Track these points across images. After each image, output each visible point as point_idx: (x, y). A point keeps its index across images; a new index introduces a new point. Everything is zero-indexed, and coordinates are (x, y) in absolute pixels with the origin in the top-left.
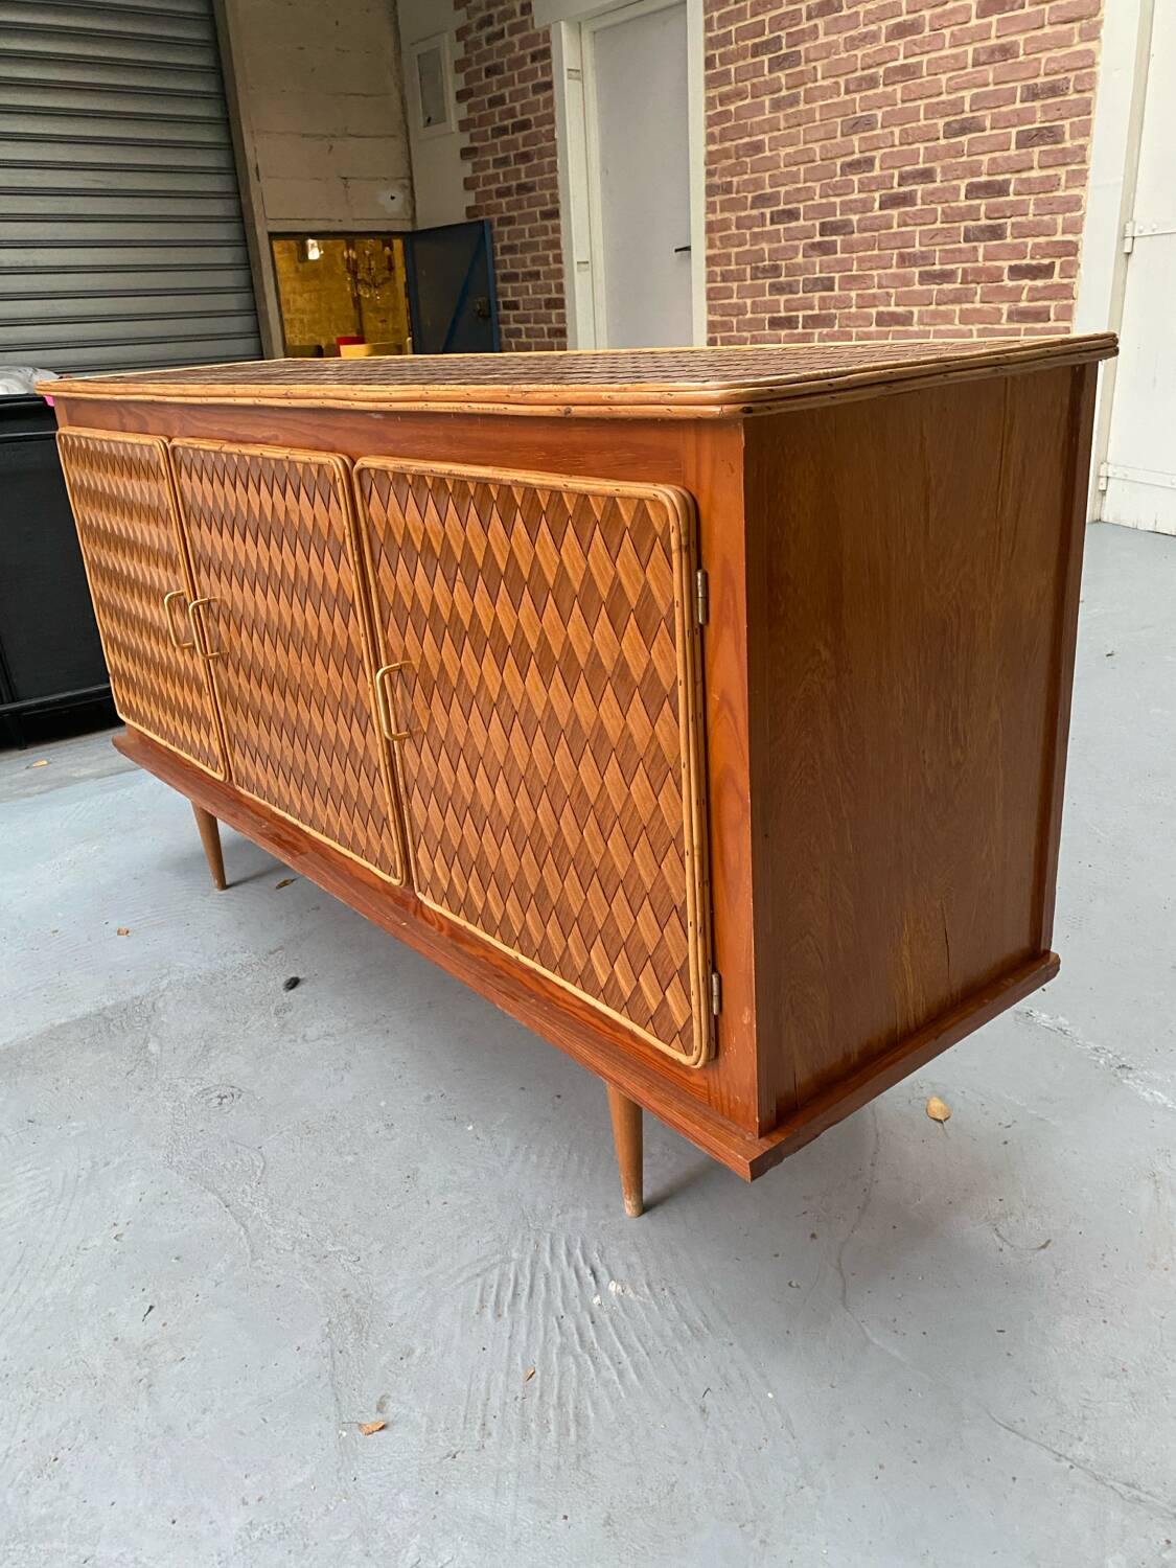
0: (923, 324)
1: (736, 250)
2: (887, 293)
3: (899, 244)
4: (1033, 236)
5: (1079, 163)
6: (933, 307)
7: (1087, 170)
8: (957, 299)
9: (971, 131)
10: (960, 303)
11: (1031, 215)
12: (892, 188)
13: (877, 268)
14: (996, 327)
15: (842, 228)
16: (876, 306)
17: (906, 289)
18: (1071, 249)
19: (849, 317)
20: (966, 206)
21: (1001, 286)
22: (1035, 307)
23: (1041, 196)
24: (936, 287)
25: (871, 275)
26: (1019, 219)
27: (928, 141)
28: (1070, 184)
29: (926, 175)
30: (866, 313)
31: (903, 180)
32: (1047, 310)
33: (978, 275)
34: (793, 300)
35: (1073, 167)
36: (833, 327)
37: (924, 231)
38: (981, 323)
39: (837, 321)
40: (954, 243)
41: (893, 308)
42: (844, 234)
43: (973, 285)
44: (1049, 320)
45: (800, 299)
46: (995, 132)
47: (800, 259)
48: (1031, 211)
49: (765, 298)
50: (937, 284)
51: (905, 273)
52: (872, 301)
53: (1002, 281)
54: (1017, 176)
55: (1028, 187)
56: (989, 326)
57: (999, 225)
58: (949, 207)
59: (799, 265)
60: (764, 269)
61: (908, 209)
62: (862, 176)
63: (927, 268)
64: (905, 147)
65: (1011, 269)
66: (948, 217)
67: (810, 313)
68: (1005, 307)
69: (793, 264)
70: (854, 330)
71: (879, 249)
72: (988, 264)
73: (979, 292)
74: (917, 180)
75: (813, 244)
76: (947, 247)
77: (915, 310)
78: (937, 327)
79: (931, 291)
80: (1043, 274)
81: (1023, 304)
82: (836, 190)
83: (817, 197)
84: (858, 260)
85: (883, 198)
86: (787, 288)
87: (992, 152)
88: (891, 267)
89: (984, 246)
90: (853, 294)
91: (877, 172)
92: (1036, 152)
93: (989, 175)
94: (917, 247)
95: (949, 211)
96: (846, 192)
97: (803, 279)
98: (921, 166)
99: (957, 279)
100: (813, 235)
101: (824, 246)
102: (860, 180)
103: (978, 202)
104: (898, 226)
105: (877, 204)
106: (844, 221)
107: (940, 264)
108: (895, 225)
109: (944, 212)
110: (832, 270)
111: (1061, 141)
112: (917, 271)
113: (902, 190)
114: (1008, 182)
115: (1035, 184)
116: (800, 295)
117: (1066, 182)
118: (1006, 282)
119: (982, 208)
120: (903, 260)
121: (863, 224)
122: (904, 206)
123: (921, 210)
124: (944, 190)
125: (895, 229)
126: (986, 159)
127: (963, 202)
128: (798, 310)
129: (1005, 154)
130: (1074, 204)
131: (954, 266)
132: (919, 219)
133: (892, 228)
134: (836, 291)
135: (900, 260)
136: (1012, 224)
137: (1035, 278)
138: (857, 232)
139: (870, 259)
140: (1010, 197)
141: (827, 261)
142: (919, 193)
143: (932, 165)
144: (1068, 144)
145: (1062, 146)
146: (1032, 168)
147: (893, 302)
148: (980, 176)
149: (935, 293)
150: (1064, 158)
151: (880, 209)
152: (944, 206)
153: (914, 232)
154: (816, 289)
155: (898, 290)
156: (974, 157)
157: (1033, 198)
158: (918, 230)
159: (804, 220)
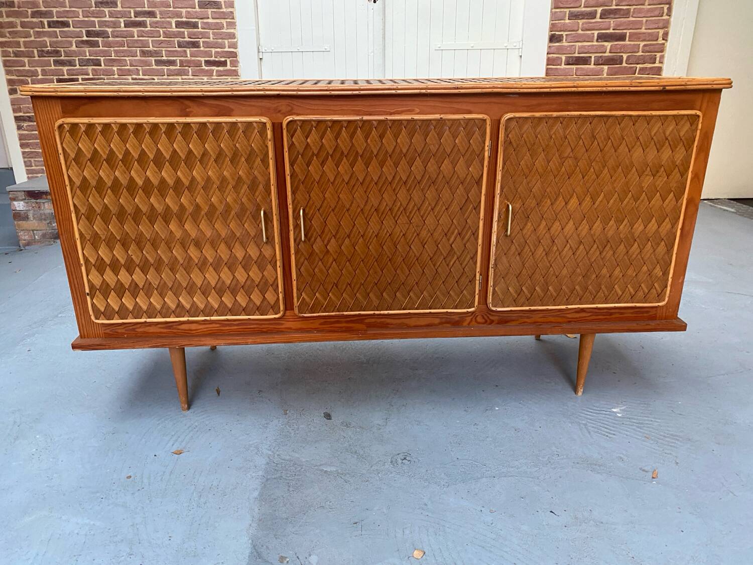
1: (23, 39)
2: (137, 69)
3: (141, 46)
4: (214, 48)
5: (231, 19)
6: (165, 77)
7: (235, 22)
8: (179, 73)
10: (181, 75)
11: (212, 39)
12: (131, 17)
13: (128, 56)
15: (101, 34)
16: (131, 75)
17: (148, 67)
18: (234, 55)
20: (177, 31)
21: (202, 69)
23: (215, 31)
25: (125, 60)
26: (206, 40)
28: (228, 27)
29: (151, 14)
31: (137, 14)
33: (189, 64)
34: (74, 70)
35: (228, 20)
37: (154, 40)
40: (173, 47)
42: (103, 38)
43: (187, 68)
45: (77, 69)
47: (74, 48)
48: (211, 37)
49: (51, 68)
50: (166, 66)
51: (147, 60)
52: (129, 73)
53: (202, 67)
54: (201, 20)
55: (207, 26)
57: (196, 41)
58: (167, 31)
59: (75, 51)
60: (48, 52)
61: (143, 29)
62: (110, 9)
63: (159, 58)
65: (206, 62)
66: (166, 35)
68: (205, 78)
69: (69, 50)
71: (128, 47)
72: (193, 58)
73: (190, 71)
74: (145, 16)
75: (83, 40)
76: (169, 49)
79: (164, 69)
80: (221, 65)
82: (94, 15)
83: (81, 16)
84: (115, 51)
85: (126, 22)
86: (68, 63)
87: (187, 8)
88: (137, 56)
89: (190, 50)
90: (115, 69)
91: (119, 8)
92: (210, 11)
93: (187, 18)
94: (151, 48)
95: (167, 32)
96: (101, 16)
97: (79, 59)
98: (146, 9)
99: (177, 64)
100: (81, 36)
101: (91, 43)
102: (109, 11)
103: (183, 30)
104: (138, 37)
105: (122, 25)
106: (103, 30)
107: (166, 57)
108: (136, 36)
109: (164, 32)
110: (98, 55)
111: (221, 8)
112: (153, 59)
113: (137, 19)
114: (197, 23)
115: (211, 25)
116: (78, 67)
117: (227, 26)
118: (204, 67)
119: (186, 33)
120: (144, 53)
121: (115, 34)
122: (140, 27)
123: (151, 30)
124: (163, 22)
125: (136, 38)
126: (184, 10)
127: (174, 29)
128: (78, 75)
129: (194, 10)
130: (233, 36)
131: (175, 58)
132: (150, 34)
133: (134, 37)
134: (103, 66)
135: (141, 53)
136: (203, 42)
137: (218, 66)
138: (112, 37)
139: (123, 51)
140: (200, 30)
141: (93, 51)
142: (148, 22)
143: (153, 9)
144: (224, 10)
145: (222, 10)
146: (209, 18)
147: (141, 73)
148: (182, 18)
149: (165, 70)
150: (224, 16)
151: (125, 27)
152: (164, 29)
153: (148, 40)
154: (89, 64)
155: (143, 68)
156: (177, 9)
157: (211, 31)
158: (150, 39)
159: (73, 27)
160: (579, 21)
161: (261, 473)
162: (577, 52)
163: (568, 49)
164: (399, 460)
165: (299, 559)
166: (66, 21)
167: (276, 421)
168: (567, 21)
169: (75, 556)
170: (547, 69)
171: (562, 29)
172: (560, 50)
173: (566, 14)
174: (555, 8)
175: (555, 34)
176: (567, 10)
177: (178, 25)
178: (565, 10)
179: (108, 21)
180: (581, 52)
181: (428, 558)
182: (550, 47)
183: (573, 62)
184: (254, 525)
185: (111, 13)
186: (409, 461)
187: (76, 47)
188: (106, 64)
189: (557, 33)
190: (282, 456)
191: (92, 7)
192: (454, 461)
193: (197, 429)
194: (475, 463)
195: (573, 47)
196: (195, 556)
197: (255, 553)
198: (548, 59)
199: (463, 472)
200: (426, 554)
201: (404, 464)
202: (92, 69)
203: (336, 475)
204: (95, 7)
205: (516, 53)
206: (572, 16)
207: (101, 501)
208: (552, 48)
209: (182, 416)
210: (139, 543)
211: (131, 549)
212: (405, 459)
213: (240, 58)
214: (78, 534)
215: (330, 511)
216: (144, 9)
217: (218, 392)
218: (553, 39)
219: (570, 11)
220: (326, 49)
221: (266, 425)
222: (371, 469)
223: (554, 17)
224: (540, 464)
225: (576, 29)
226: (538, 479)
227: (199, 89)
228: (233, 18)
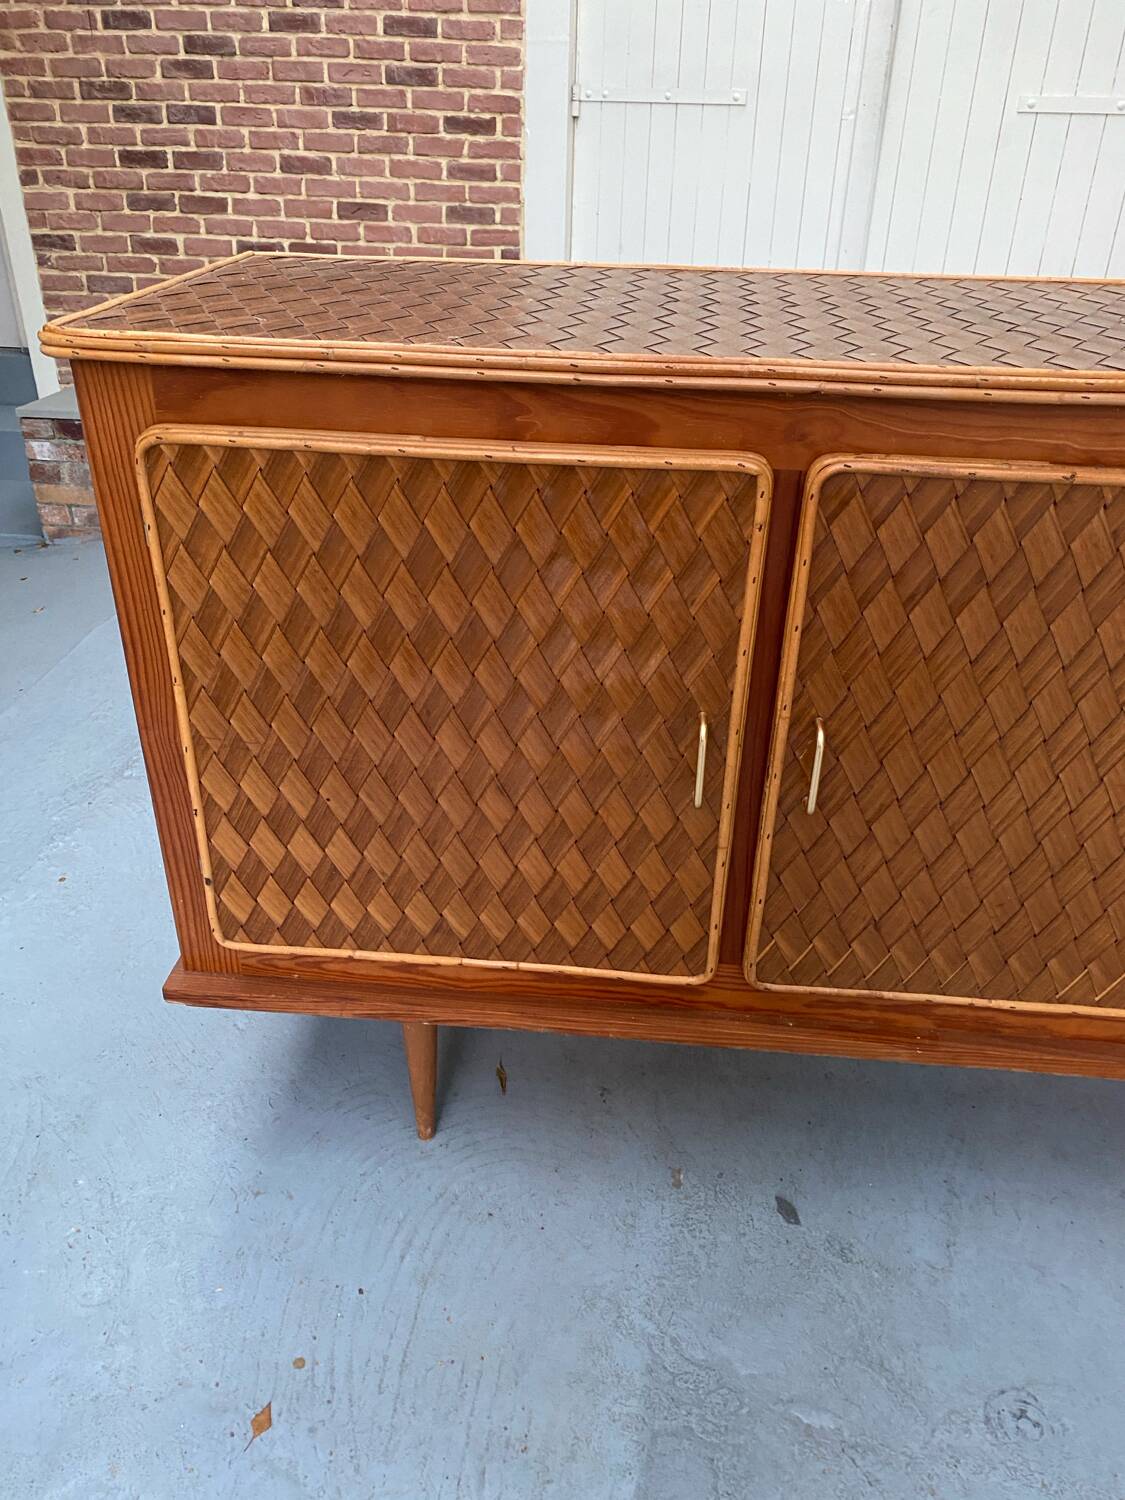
0: (344, 174)
2: (293, 134)
3: (303, 77)
4: (470, 87)
5: (514, 13)
6: (355, 155)
7: (523, 22)
8: (386, 147)
10: (390, 153)
11: (464, 63)
12: (285, 6)
13: (275, 102)
14: (435, 182)
15: (220, 47)
16: (278, 148)
17: (318, 131)
18: (512, 106)
19: (242, 158)
20: (386, 42)
21: (438, 139)
22: (480, 165)
23: (474, 43)
24: (358, 132)
25: (269, 110)
26: (451, 66)
28: (507, 35)
30: (267, 155)
32: (492, 169)
33: (408, 124)
34: (156, 131)
35: (507, 17)
36: (220, 171)
37: (334, 64)
38: (419, 180)
39: (224, 162)
40: (375, 83)
41: (302, 153)
42: (222, 55)
43: (404, 135)
44: (497, 179)
45: (164, 130)
47: (158, 78)
48: (464, 59)
49: (109, 125)
50: (358, 129)
51: (317, 111)
52: (274, 142)
53: (438, 133)
54: (444, 16)
55: (458, 31)
56: (428, 182)
57: (429, 70)
58: (365, 40)
59: (159, 86)
61: (311, 35)
63: (343, 109)
65: (448, 120)
66: (363, 52)
67: (183, 149)
68: (444, 162)
69: (150, 85)
70: (251, 175)
71: (275, 79)
72: (418, 112)
73: (411, 142)
74: (317, 2)
75: (177, 60)
76: (366, 87)
77: (333, 156)
78: (364, 179)
79: (350, 136)
80: (483, 130)
81: (465, 160)
83: (174, 2)
84: (246, 89)
85: (274, 17)
86: (144, 116)
88: (294, 103)
89: (413, 92)
90: (245, 131)
93: (411, 10)
94: (327, 82)
95: (365, 45)
97: (168, 106)
99: (382, 124)
100: (174, 50)
101: (194, 67)
103: (400, 40)
104: (298, 55)
105: (266, 24)
106: (221, 37)
107: (359, 106)
108: (294, 53)
109: (357, 45)
110: (210, 98)
112: (329, 110)
114: (434, 22)
115: (466, 27)
116: (165, 125)
117: (502, 32)
118: (443, 135)
119: (407, 47)
120: (308, 96)
121: (249, 46)
123: (327, 40)
124: (355, 19)
125: (293, 57)
127: (381, 39)
128: (165, 145)
130: (513, 58)
131: (378, 110)
132: (328, 49)
133: (290, 55)
134: (219, 126)
135: (304, 96)
136: (445, 71)
137: (475, 132)
138: (241, 54)
139: (264, 89)
140: (439, 40)
141: (200, 86)
142: (323, 18)
149: (356, 139)
151: (271, 30)
152: (357, 38)
153: (321, 63)
154: (189, 120)
155: (306, 131)
157: (464, 44)
158: (329, 60)
166: (143, 12)
177: (391, 26)
179: (235, 15)
187: (164, 76)
188: (227, 119)
202: (196, 131)
220: (736, 100)
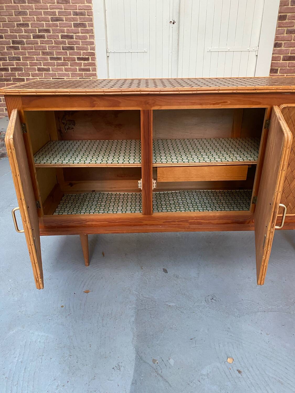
0: (53, 71)
2: (40, 62)
3: (42, 49)
4: (82, 50)
6: (56, 67)
7: (94, 35)
8: (63, 65)
9: (60, 21)
10: (64, 66)
12: (36, 33)
13: (35, 55)
14: (76, 72)
15: (21, 43)
16: (37, 66)
17: (46, 61)
18: (93, 54)
19: (28, 69)
20: (62, 41)
21: (76, 62)
22: (86, 68)
23: (83, 40)
24: (56, 61)
25: (34, 57)
26: (78, 45)
27: (46, 21)
29: (48, 31)
30: (34, 68)
31: (40, 31)
32: (89, 69)
33: (68, 59)
34: (6, 63)
35: (90, 34)
36: (23, 71)
37: (49, 46)
38: (72, 71)
39: (23, 69)
40: (59, 50)
41: (42, 67)
42: (21, 44)
43: (67, 62)
44: (90, 71)
46: (67, 22)
47: (6, 50)
48: (81, 44)
51: (46, 57)
52: (36, 64)
53: (76, 61)
54: (75, 34)
55: (78, 37)
56: (74, 72)
57: (72, 46)
59: (6, 52)
61: (43, 39)
63: (52, 56)
64: (39, 22)
65: (78, 58)
66: (56, 43)
67: (13, 67)
68: (77, 68)
69: (3, 52)
70: (30, 72)
71: (35, 50)
72: (71, 56)
73: (69, 63)
74: (44, 32)
75: (10, 46)
76: (58, 51)
77: (50, 67)
78: (58, 72)
80: (86, 60)
81: (83, 67)
82: (16, 31)
83: (9, 32)
84: (28, 52)
85: (34, 36)
86: (3, 59)
87: (67, 27)
88: (40, 55)
89: (69, 52)
90: (28, 62)
91: (30, 28)
92: (80, 29)
93: (67, 33)
94: (48, 50)
95: (57, 41)
96: (20, 32)
97: (8, 57)
98: (45, 28)
99: (62, 59)
100: (10, 44)
101: (15, 47)
102: (24, 29)
103: (65, 40)
104: (40, 44)
105: (32, 37)
106: (21, 40)
107: (56, 55)
108: (39, 44)
109: (55, 41)
110: (19, 55)
111: (86, 27)
112: (49, 57)
113: (40, 34)
114: (73, 35)
115: (81, 37)
116: (8, 61)
117: (89, 37)
118: (77, 61)
119: (67, 42)
120: (44, 53)
121: (28, 42)
122: (41, 39)
123: (48, 40)
124: (54, 35)
125: (39, 45)
126: (65, 29)
127: (60, 39)
128: (8, 66)
129: (71, 28)
130: (92, 43)
131: (61, 56)
132: (47, 42)
133: (38, 44)
134: (22, 61)
135: (42, 54)
136: (76, 47)
137: (85, 61)
138: (26, 44)
139: (32, 52)
140: (74, 40)
141: (16, 52)
142: (46, 35)
143: (49, 28)
144: (88, 28)
145: (86, 28)
146: (79, 33)
147: (42, 65)
148: (64, 33)
149: (56, 63)
150: (88, 32)
151: (33, 38)
152: (54, 40)
153: (46, 46)
154: (14, 60)
155: (43, 62)
156: (62, 28)
157: (80, 41)
158: (47, 45)
159: (5, 39)
160: (292, 35)
161: (134, 306)
162: (290, 53)
163: (285, 51)
164: (210, 300)
165: (163, 361)
166: (1, 35)
167: (137, 273)
168: (285, 35)
169: (40, 356)
170: (272, 63)
171: (282, 40)
172: (280, 52)
173: (285, 30)
174: (278, 27)
175: (278, 42)
176: (286, 29)
177: (63, 37)
178: (285, 28)
179: (24, 35)
180: (292, 53)
181: (236, 363)
182: (274, 50)
183: (287, 59)
184: (135, 338)
185: (26, 30)
186: (215, 300)
187: (7, 50)
188: (24, 59)
189: (279, 42)
190: (144, 295)
191: (15, 27)
192: (241, 301)
193: (95, 277)
194: (253, 302)
195: (288, 50)
196: (105, 357)
197: (139, 357)
198: (273, 57)
199: (247, 308)
200: (234, 360)
201: (213, 302)
202: (16, 62)
203: (176, 308)
204: (17, 27)
205: (254, 54)
206: (288, 32)
207: (49, 321)
208: (276, 51)
209: (85, 269)
210: (74, 348)
211: (70, 352)
212: (213, 299)
213: (97, 56)
214: (40, 342)
215: (176, 331)
216: (43, 28)
217: (103, 254)
218: (276, 45)
219: (287, 29)
220: (145, 51)
221: (132, 276)
222: (195, 305)
223: (278, 32)
224: (289, 304)
225: (290, 39)
226: (290, 313)
227: (102, 91)
228: (93, 33)
